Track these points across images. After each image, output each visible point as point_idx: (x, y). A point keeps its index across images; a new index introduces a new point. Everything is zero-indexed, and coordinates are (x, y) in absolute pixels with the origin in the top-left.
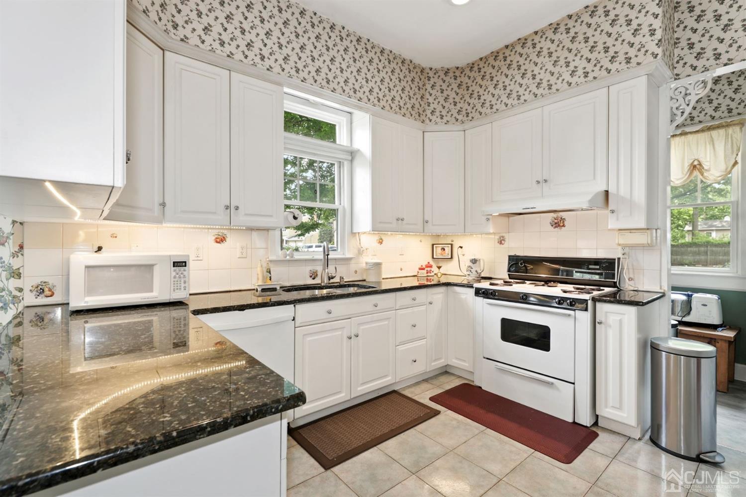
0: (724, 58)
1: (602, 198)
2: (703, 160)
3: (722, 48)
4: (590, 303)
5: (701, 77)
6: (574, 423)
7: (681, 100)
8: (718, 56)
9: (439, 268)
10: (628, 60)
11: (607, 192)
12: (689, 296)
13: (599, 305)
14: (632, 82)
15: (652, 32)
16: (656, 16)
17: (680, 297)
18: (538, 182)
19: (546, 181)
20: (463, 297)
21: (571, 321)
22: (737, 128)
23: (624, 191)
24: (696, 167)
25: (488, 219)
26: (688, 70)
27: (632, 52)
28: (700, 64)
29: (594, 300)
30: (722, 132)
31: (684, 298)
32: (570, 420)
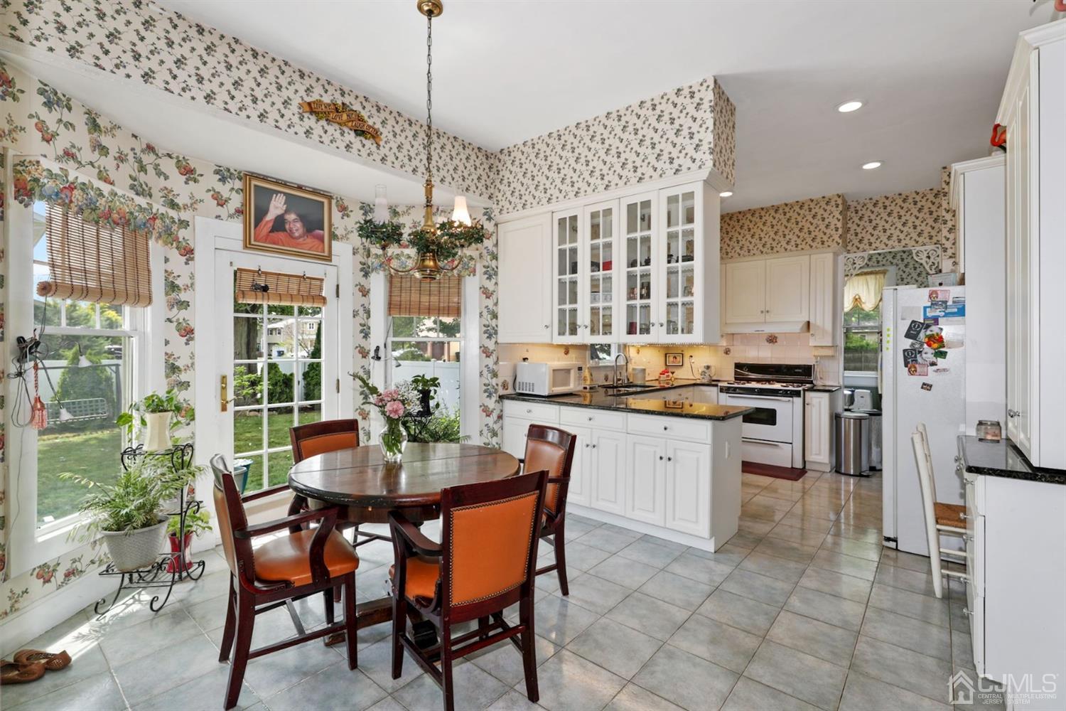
0: (874, 246)
1: (806, 327)
2: (861, 295)
3: (873, 240)
4: (802, 392)
5: (862, 254)
6: (792, 468)
7: (850, 267)
8: (870, 244)
9: (673, 373)
10: (823, 243)
11: (809, 322)
12: (853, 391)
13: (807, 393)
14: (825, 255)
15: (837, 229)
16: (839, 220)
17: (847, 392)
18: (762, 312)
19: (768, 312)
20: (709, 393)
21: (790, 404)
22: (882, 276)
23: (819, 323)
24: (857, 300)
25: (722, 336)
26: (855, 249)
27: (825, 238)
28: (861, 246)
29: (804, 390)
30: (873, 276)
31: (850, 393)
32: (790, 466)
